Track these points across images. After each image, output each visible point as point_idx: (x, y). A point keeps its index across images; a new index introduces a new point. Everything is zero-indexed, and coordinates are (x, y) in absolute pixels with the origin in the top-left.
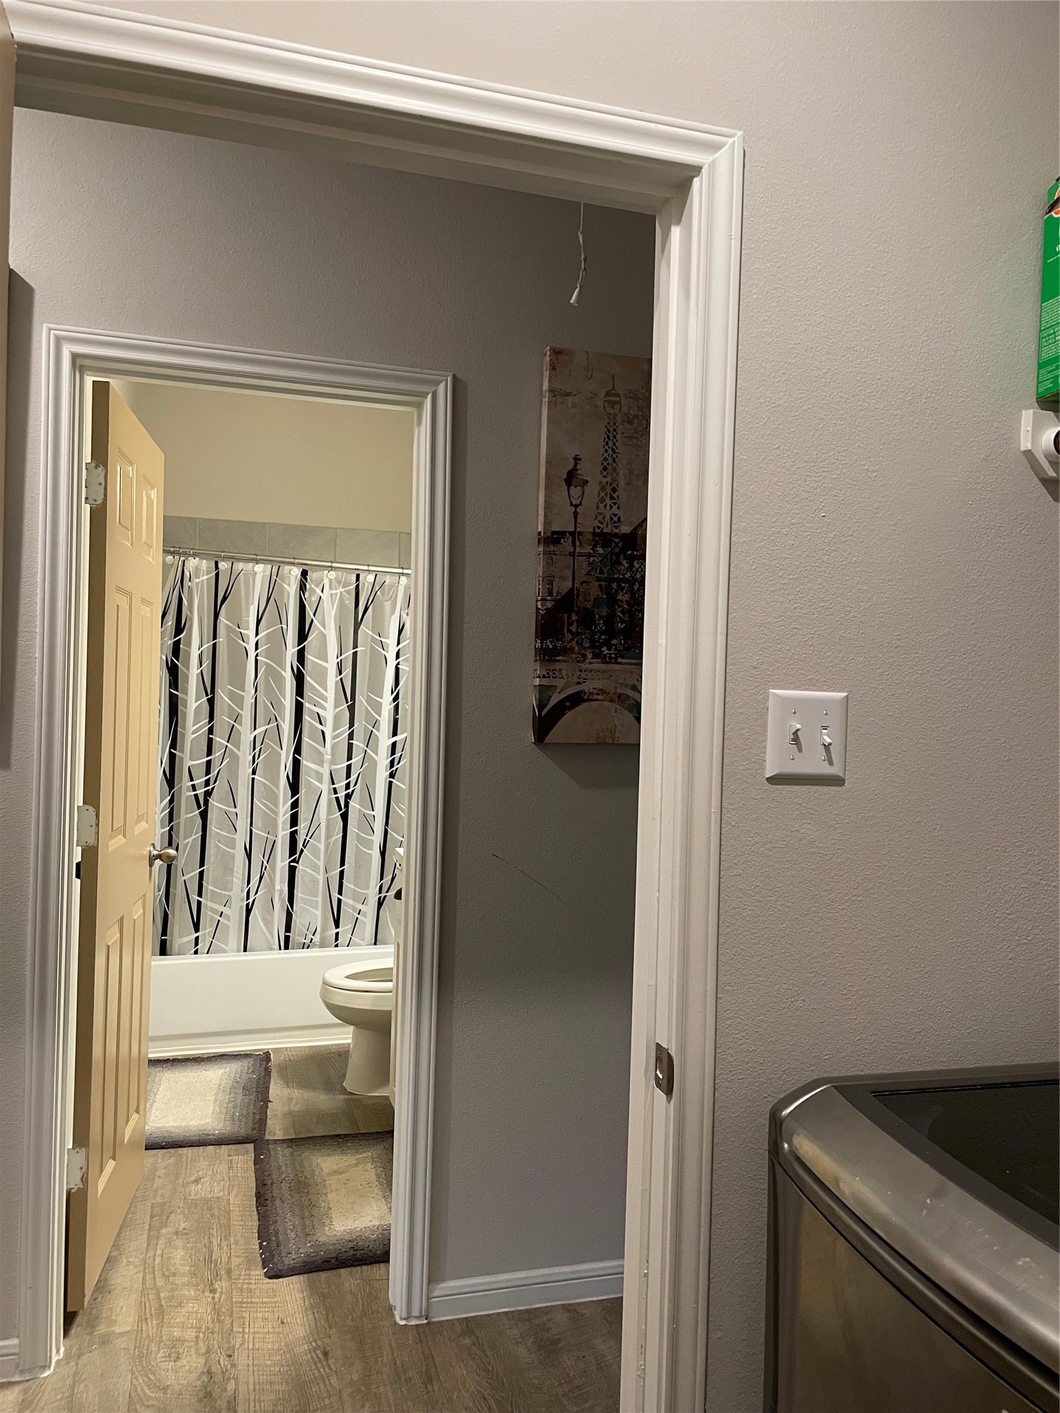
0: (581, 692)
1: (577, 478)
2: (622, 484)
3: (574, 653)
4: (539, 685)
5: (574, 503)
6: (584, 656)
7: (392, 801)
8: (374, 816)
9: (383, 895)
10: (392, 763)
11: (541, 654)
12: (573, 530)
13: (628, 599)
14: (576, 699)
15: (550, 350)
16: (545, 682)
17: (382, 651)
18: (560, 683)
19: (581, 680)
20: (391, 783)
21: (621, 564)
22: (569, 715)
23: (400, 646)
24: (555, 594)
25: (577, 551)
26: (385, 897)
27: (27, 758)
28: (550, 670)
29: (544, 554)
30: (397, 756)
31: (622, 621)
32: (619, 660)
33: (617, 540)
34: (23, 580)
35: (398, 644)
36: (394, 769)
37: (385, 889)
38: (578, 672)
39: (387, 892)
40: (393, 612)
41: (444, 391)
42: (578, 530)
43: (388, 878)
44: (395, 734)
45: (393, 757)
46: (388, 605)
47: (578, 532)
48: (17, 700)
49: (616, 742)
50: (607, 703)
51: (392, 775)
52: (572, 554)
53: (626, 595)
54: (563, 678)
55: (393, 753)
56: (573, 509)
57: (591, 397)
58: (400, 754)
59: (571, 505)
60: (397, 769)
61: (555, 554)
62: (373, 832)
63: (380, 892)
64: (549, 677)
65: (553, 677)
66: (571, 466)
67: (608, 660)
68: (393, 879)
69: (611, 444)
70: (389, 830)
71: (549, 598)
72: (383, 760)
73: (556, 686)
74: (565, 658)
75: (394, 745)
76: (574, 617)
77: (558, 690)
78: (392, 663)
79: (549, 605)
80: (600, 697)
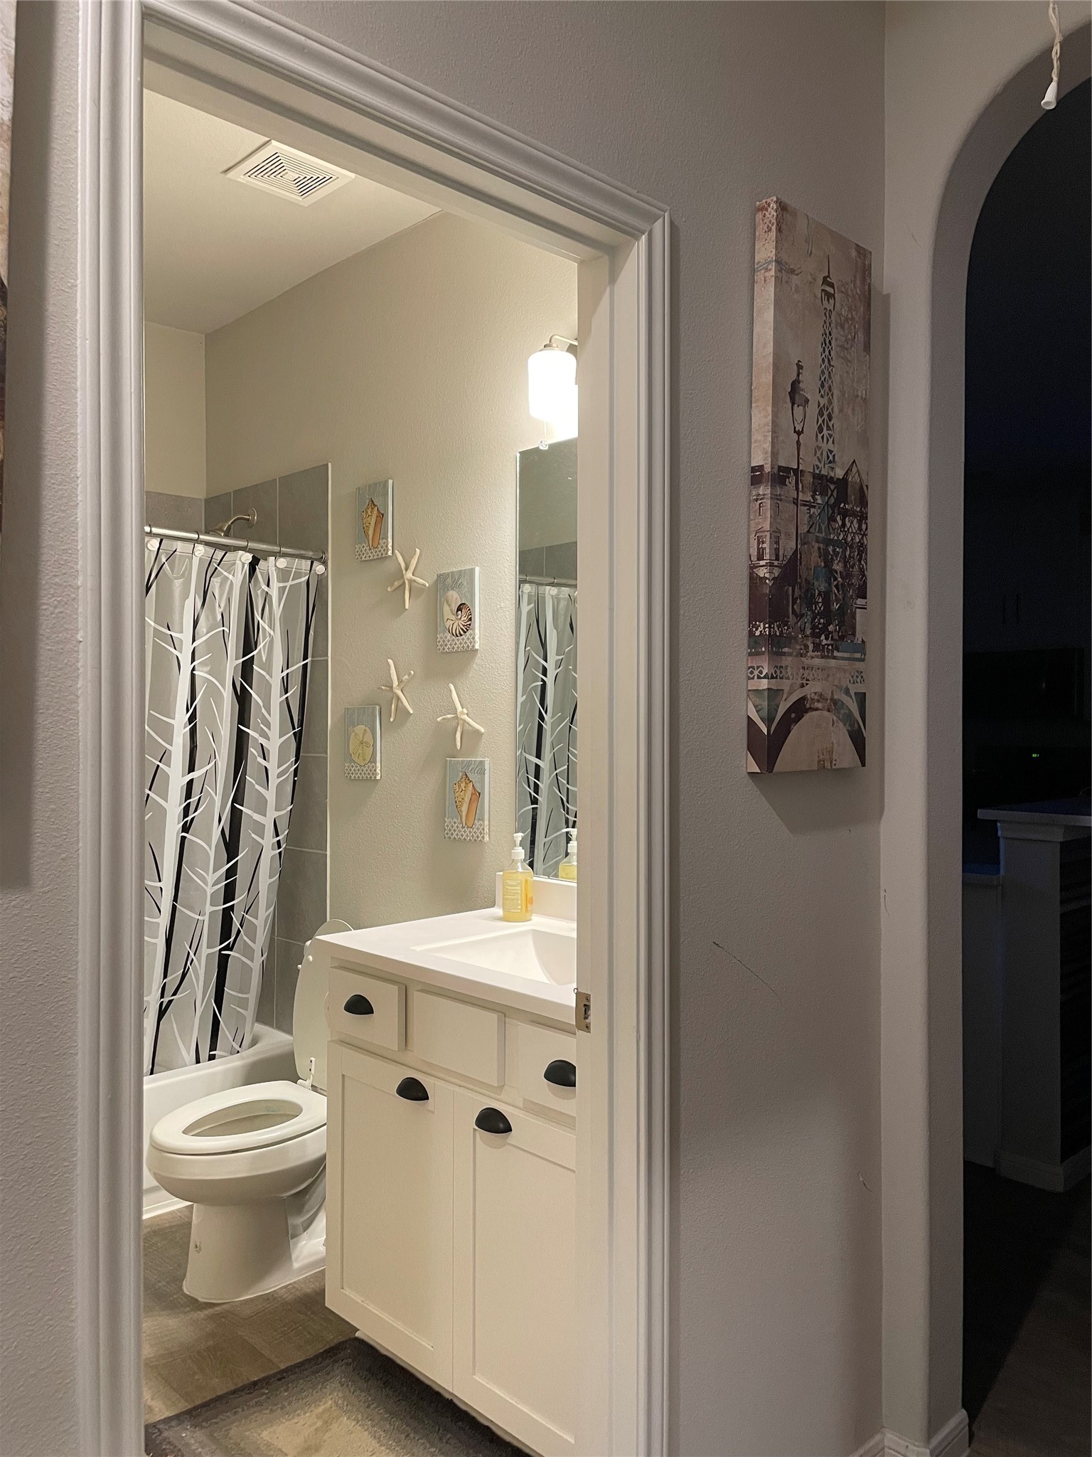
0: (803, 699)
1: (800, 394)
2: (836, 410)
3: (797, 643)
4: (768, 689)
5: (797, 429)
6: (806, 647)
7: (184, 865)
8: (161, 889)
9: (166, 1000)
10: (186, 812)
11: (769, 644)
12: (796, 467)
13: (841, 569)
14: (800, 709)
15: (776, 202)
16: (774, 684)
17: (173, 650)
18: (785, 685)
19: (805, 682)
20: (183, 838)
21: (835, 521)
22: (795, 730)
23: (195, 644)
24: (781, 558)
25: (800, 498)
26: (170, 1002)
27: (63, 859)
28: (777, 667)
29: (771, 498)
30: (194, 799)
31: (837, 600)
32: (836, 653)
33: (832, 487)
34: (48, 472)
35: (194, 640)
36: (189, 818)
37: (170, 990)
38: (801, 670)
39: (174, 994)
40: (185, 596)
41: (660, 229)
42: (800, 468)
43: (175, 976)
44: (191, 769)
45: (188, 801)
46: (178, 584)
47: (801, 471)
48: (41, 735)
49: (834, 767)
50: (825, 713)
51: (186, 828)
52: (795, 502)
53: (840, 564)
54: (788, 678)
55: (188, 796)
56: (796, 435)
57: (811, 282)
58: (198, 797)
59: (795, 432)
60: (193, 819)
61: (781, 500)
62: (160, 911)
63: (162, 996)
64: (776, 678)
65: (780, 678)
66: (794, 377)
67: (826, 654)
68: (184, 975)
69: (827, 353)
70: (178, 906)
71: (776, 563)
72: (173, 805)
73: (782, 690)
74: (791, 651)
75: (190, 783)
76: (797, 593)
77: (785, 697)
78: (186, 667)
79: (777, 572)
80: (819, 705)
